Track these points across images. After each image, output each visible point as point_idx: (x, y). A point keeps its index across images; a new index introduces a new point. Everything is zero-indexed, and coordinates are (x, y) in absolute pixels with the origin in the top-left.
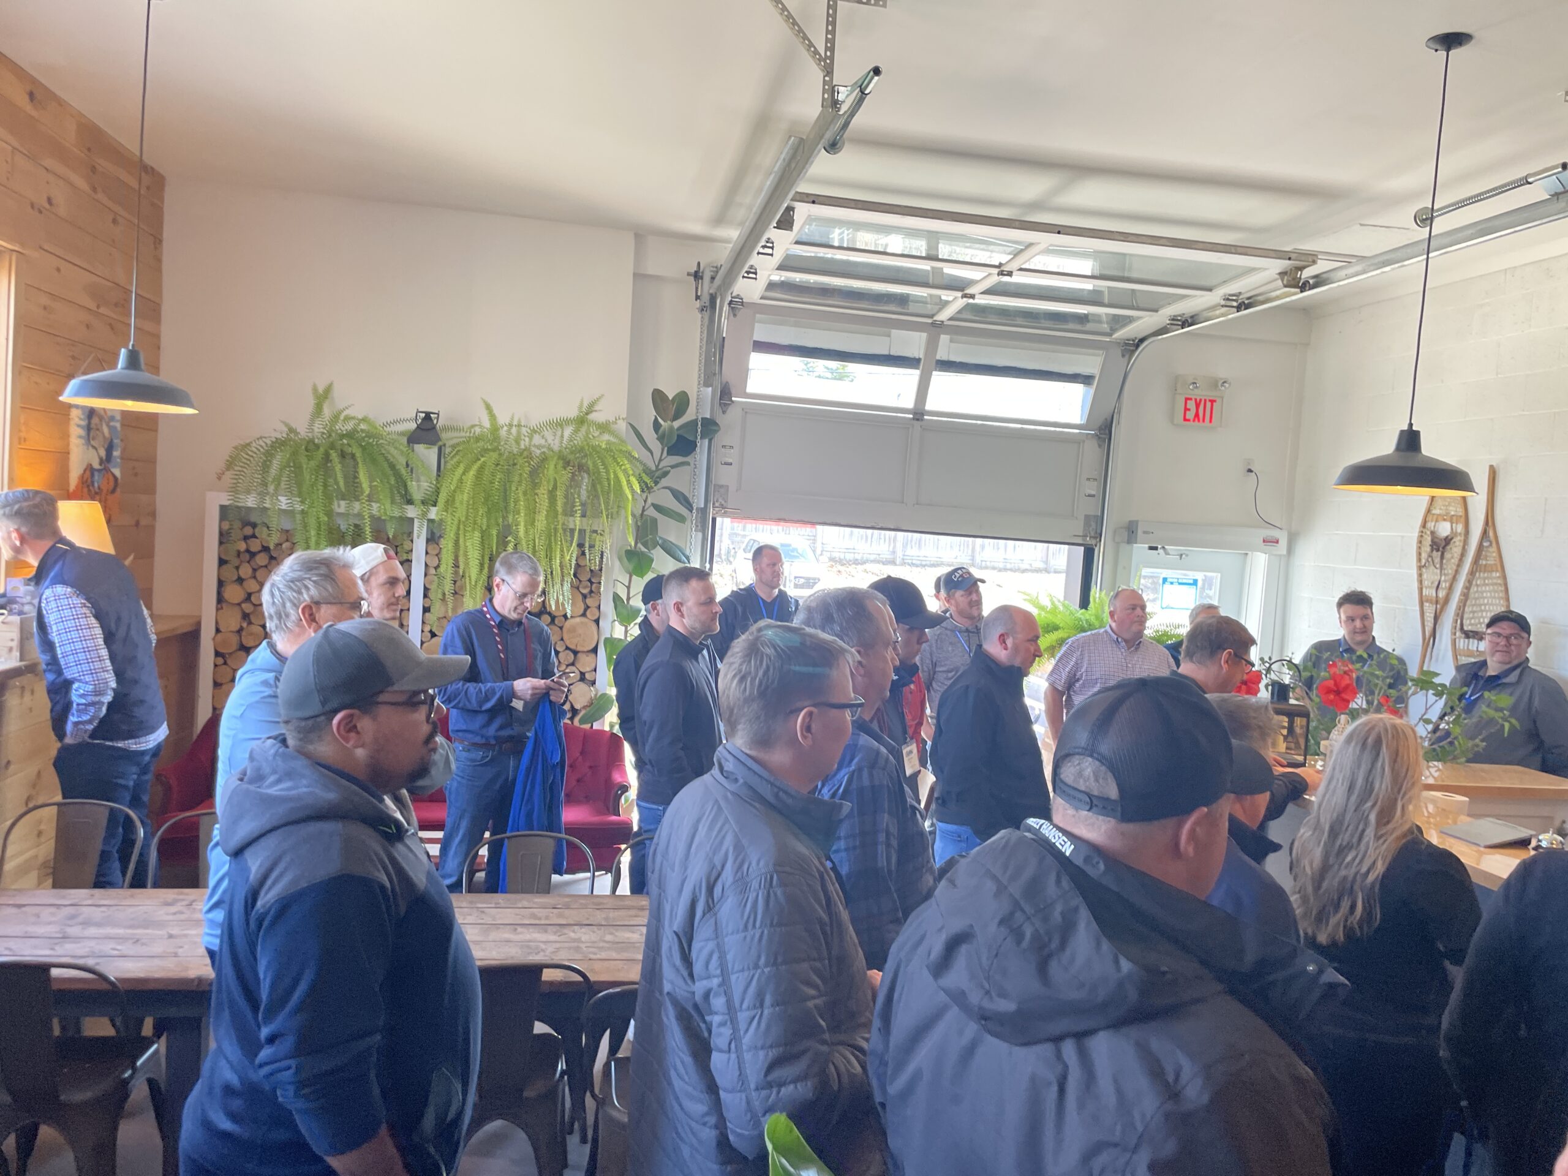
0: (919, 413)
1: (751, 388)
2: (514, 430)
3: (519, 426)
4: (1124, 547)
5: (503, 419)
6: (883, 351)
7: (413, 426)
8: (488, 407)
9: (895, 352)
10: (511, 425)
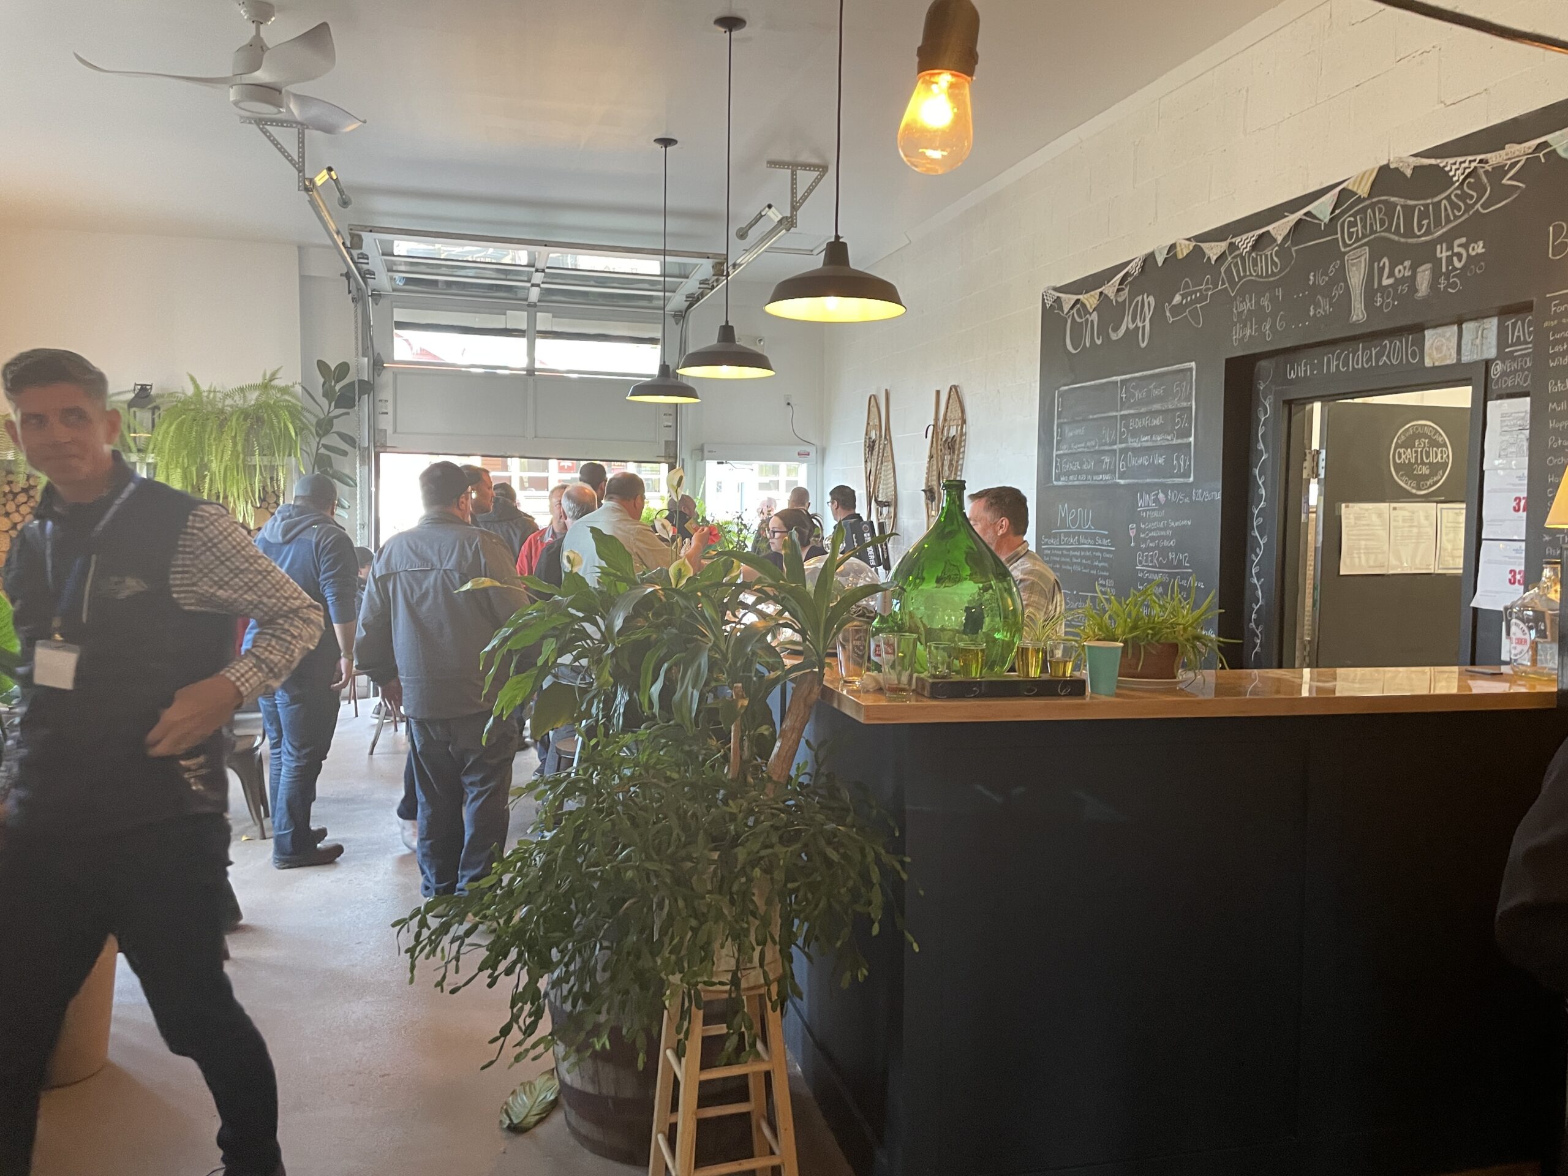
0: (531, 371)
1: (397, 356)
2: (212, 395)
3: (215, 391)
4: (699, 463)
5: (204, 387)
6: (502, 326)
7: (131, 395)
8: (193, 379)
9: (509, 327)
10: (210, 392)
